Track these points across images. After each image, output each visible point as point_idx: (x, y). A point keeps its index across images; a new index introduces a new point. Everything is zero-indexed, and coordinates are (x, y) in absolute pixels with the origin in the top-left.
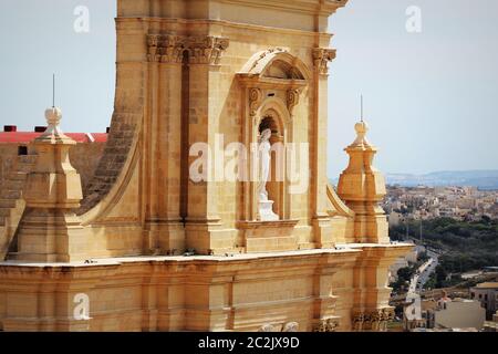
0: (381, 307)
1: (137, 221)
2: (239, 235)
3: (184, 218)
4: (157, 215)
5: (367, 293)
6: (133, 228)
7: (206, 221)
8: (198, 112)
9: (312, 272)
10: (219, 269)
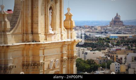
0: (75, 55)
1: (21, 33)
2: (45, 37)
3: (32, 33)
4: (26, 32)
5: (71, 52)
6: (20, 35)
7: (38, 33)
8: (36, 5)
9: (61, 46)
10: (42, 46)
